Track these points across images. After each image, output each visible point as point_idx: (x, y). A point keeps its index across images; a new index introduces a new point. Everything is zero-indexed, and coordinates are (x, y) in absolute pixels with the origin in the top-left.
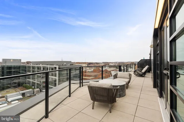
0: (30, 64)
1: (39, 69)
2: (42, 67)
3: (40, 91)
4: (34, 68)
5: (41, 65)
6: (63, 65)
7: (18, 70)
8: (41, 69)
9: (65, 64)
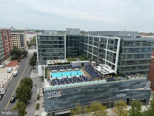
0: (87, 35)
1: (96, 40)
2: (100, 38)
3: (96, 64)
4: (91, 39)
5: (98, 36)
6: (126, 37)
7: (76, 40)
8: (98, 40)
9: (129, 35)
